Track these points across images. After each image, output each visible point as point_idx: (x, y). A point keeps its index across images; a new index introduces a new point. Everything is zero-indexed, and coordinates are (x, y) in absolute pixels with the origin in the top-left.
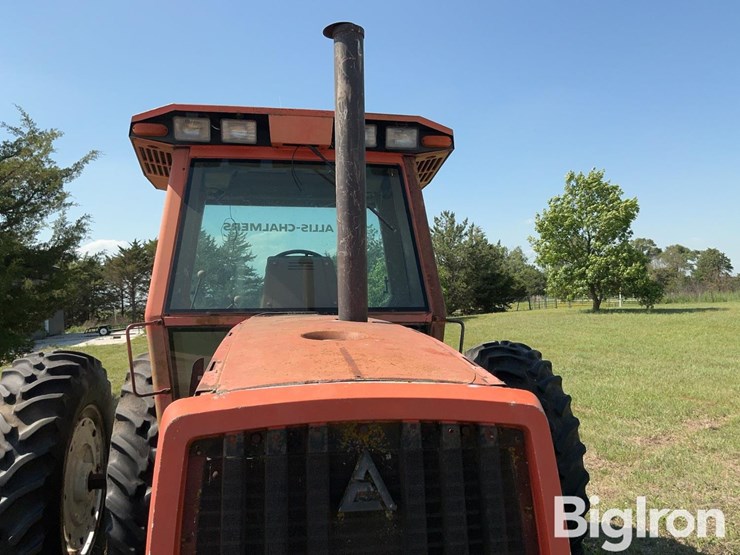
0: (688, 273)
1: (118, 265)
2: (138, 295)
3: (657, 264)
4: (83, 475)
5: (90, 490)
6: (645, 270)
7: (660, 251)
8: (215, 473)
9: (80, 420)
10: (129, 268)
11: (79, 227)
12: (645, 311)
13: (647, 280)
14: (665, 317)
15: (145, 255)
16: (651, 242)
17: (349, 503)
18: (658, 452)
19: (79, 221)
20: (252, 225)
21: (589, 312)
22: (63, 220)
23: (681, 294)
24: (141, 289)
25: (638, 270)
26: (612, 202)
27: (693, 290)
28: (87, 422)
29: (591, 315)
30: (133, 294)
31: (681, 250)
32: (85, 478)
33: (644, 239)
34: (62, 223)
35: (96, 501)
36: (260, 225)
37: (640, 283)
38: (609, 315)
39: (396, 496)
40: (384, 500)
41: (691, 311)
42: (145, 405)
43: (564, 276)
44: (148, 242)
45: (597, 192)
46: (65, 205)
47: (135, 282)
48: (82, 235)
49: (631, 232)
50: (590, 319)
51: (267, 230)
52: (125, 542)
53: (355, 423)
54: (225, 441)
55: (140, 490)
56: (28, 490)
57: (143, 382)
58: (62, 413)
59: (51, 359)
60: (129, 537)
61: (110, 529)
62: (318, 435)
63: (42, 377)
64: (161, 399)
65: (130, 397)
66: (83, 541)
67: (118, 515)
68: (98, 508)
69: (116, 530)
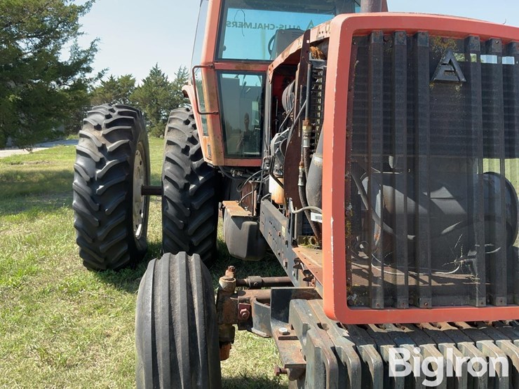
4: (139, 185)
8: (357, 62)
9: (136, 150)
11: (93, 49)
17: (440, 75)
19: (93, 43)
22: (77, 45)
28: (138, 153)
34: (75, 47)
35: (142, 206)
40: (459, 76)
42: (185, 136)
46: (79, 34)
48: (94, 53)
52: (177, 217)
53: (440, 37)
54: (373, 34)
55: (187, 186)
56: (116, 182)
57: (182, 123)
58: (131, 138)
59: (117, 107)
60: (179, 214)
61: (167, 209)
62: (423, 37)
63: (115, 116)
64: (212, 118)
65: (174, 131)
66: (137, 227)
67: (173, 200)
68: (143, 211)
69: (171, 210)
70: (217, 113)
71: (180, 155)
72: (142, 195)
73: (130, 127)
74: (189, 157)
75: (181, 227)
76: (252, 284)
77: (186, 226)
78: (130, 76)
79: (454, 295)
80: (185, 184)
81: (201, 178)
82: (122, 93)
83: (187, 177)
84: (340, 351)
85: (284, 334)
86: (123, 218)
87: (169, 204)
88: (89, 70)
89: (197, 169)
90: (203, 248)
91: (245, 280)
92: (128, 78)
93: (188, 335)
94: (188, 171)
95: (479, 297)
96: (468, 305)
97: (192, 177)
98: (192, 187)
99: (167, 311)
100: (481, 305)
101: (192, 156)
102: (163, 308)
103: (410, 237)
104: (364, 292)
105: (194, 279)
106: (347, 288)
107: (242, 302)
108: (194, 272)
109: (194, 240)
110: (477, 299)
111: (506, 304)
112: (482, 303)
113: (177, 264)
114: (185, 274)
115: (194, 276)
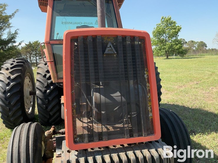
0: (194, 49)
1: (25, 49)
2: (32, 58)
3: (185, 46)
4: (28, 91)
5: (30, 95)
6: (182, 46)
7: (186, 42)
8: (76, 48)
9: (26, 77)
10: (28, 50)
11: (16, 33)
12: (181, 58)
13: (182, 49)
14: (187, 59)
15: (33, 46)
16: (184, 40)
17: (106, 52)
18: (182, 89)
19: (16, 31)
20: (70, 22)
21: (165, 59)
23: (192, 54)
24: (33, 56)
25: (180, 46)
26: (173, 26)
27: (195, 53)
28: (28, 78)
29: (166, 60)
30: (30, 58)
31: (192, 42)
32: (29, 92)
33: (182, 39)
34: (10, 32)
35: (31, 100)
36: (72, 22)
37: (180, 50)
38: (171, 60)
39: (117, 51)
40: (114, 51)
41: (194, 58)
42: (45, 70)
43: (158, 48)
44: (34, 42)
45: (169, 23)
46: (10, 27)
47: (31, 54)
48: (17, 35)
49: (178, 35)
50: (165, 61)
51: (74, 24)
52: (42, 104)
53: (107, 37)
54: (79, 38)
55: (46, 91)
56: (15, 92)
57: (44, 65)
58: (22, 73)
59: (17, 60)
61: (38, 101)
62: (99, 38)
63: (15, 64)
64: (51, 63)
65: (40, 68)
66: (29, 109)
67: (40, 97)
68: (32, 102)
69: (40, 101)
70: (53, 61)
71: (43, 78)
73: (21, 68)
74: (46, 79)
75: (44, 108)
76: (62, 132)
77: (47, 108)
78: (38, 41)
79: (118, 134)
80: (45, 90)
81: (52, 87)
82: (35, 48)
83: (46, 87)
84: (71, 162)
85: (59, 155)
86: (19, 106)
87: (39, 99)
88: (14, 42)
89: (50, 83)
90: (55, 116)
91: (60, 131)
92: (37, 42)
94: (46, 84)
95: (126, 134)
96: (123, 137)
97: (48, 87)
98: (48, 91)
99: (17, 148)
100: (127, 137)
101: (47, 78)
102: (16, 147)
103: (103, 112)
104: (82, 137)
105: (31, 134)
106: (75, 136)
107: (54, 141)
108: (31, 131)
109: (51, 113)
110: (126, 135)
111: (138, 136)
112: (128, 137)
113: (25, 128)
114: (27, 132)
115: (31, 133)
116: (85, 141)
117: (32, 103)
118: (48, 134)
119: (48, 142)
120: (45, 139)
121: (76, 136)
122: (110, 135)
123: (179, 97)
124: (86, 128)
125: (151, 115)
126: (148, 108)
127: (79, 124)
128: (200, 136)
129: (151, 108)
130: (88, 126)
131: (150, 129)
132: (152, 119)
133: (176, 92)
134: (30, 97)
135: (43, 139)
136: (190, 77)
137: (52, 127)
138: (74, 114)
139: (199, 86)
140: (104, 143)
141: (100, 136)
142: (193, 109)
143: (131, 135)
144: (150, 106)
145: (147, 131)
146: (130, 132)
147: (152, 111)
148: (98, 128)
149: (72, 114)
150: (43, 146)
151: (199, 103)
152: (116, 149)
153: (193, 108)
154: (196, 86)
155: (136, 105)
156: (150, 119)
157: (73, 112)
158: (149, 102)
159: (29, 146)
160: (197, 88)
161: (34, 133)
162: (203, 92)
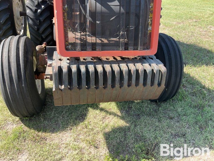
4: (18, 12)
52: (34, 25)
56: (3, 9)
60: (35, 24)
61: (29, 21)
66: (20, 31)
67: (31, 17)
68: (23, 24)
69: (31, 22)
72: (21, 16)
75: (36, 30)
77: (38, 29)
79: (112, 46)
80: (36, 9)
81: (43, 6)
83: (36, 6)
84: (63, 67)
85: (50, 64)
86: (9, 25)
87: (30, 19)
89: (41, 2)
90: (48, 40)
93: (16, 67)
94: (36, 3)
96: (118, 50)
97: (39, 6)
98: (39, 11)
103: (98, 22)
104: (74, 45)
105: (21, 46)
106: (66, 43)
107: (46, 56)
108: (21, 43)
109: (43, 36)
110: (121, 47)
111: (133, 50)
112: (123, 49)
113: (14, 40)
114: (17, 43)
115: (21, 44)
116: (77, 48)
117: (23, 26)
118: (39, 48)
119: (40, 56)
120: (36, 54)
121: (68, 43)
122: (104, 46)
123: (176, 33)
124: (79, 39)
125: (150, 28)
126: (148, 21)
127: (71, 35)
128: (191, 68)
129: (151, 21)
130: (81, 38)
131: (147, 43)
132: (150, 33)
133: (173, 27)
134: (21, 18)
135: (34, 54)
136: (190, 15)
137: (43, 44)
138: (65, 19)
139: (197, 24)
140: (98, 53)
141: (94, 46)
142: (187, 45)
143: (126, 48)
144: (151, 18)
145: (143, 46)
146: (125, 45)
147: (152, 24)
148: (91, 39)
149: (64, 18)
150: (35, 61)
151: (195, 39)
152: (109, 61)
153: (188, 43)
154: (194, 24)
155: (136, 16)
156: (149, 32)
157: (64, 16)
158: (150, 14)
159: (19, 57)
160: (195, 26)
161: (24, 45)
162: (201, 30)
